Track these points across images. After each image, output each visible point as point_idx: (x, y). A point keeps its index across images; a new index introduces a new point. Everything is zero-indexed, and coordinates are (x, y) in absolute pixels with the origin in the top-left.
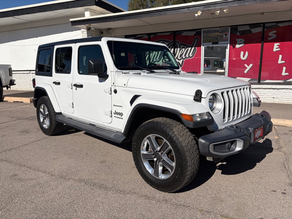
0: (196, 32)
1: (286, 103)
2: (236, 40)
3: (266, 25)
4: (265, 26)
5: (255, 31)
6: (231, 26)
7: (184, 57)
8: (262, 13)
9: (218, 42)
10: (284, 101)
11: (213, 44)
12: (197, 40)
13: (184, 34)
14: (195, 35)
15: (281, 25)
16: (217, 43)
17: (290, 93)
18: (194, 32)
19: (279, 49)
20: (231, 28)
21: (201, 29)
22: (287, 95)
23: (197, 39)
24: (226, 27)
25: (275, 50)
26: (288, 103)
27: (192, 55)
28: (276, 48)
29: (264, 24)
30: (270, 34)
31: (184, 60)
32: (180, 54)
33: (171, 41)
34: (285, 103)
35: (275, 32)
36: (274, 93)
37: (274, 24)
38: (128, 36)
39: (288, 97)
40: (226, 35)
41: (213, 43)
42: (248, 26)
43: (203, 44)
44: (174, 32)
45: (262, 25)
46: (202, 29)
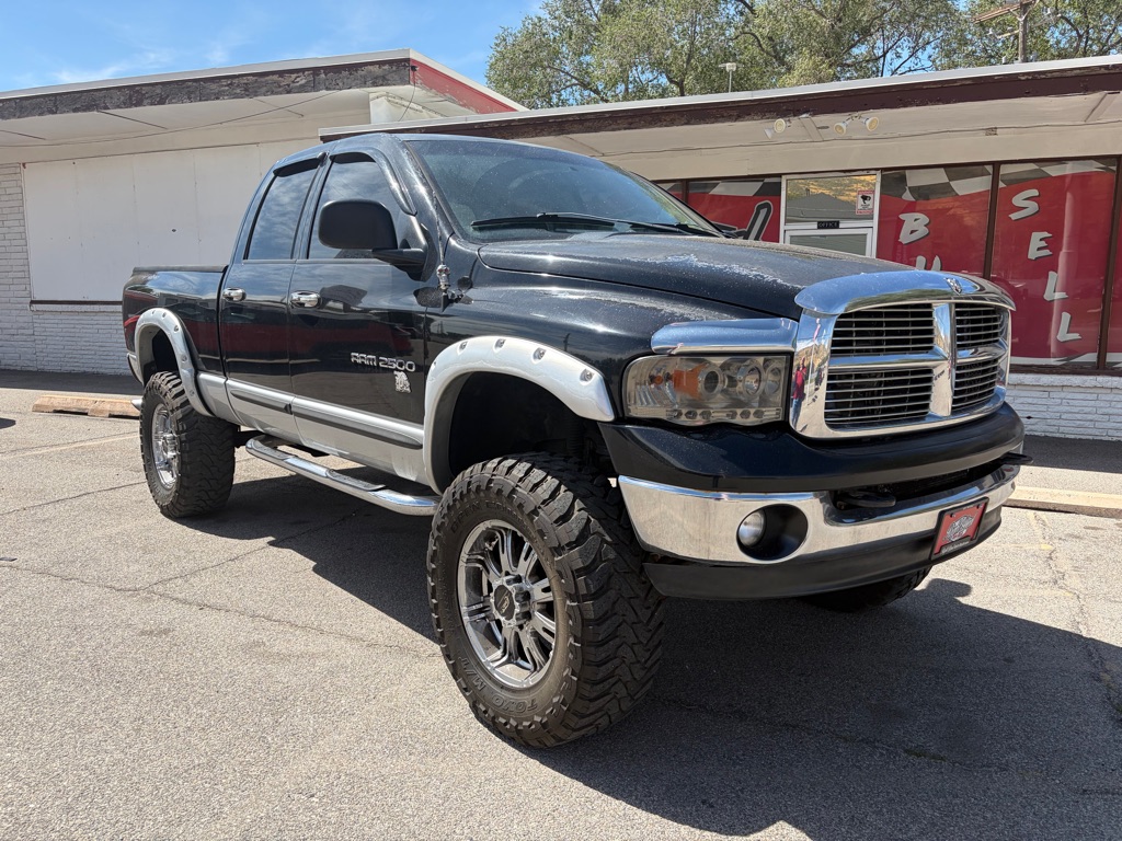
0: (761, 184)
1: (1073, 437)
2: (902, 216)
3: (1005, 170)
4: (1001, 173)
5: (964, 187)
6: (883, 170)
8: (992, 131)
9: (838, 223)
10: (1066, 430)
11: (819, 228)
12: (763, 212)
13: (720, 190)
14: (760, 194)
15: (1054, 171)
16: (835, 225)
17: (1085, 403)
18: (757, 186)
19: (1047, 252)
20: (883, 177)
21: (780, 175)
22: (1076, 410)
23: (765, 210)
24: (865, 172)
25: (1033, 254)
26: (1078, 437)
28: (1039, 249)
29: (996, 165)
30: (1018, 200)
34: (1067, 436)
35: (1035, 192)
36: (1030, 400)
37: (1033, 166)
39: (1079, 416)
40: (864, 198)
41: (821, 226)
42: (942, 170)
43: (787, 227)
44: (686, 183)
45: (989, 168)
46: (783, 177)
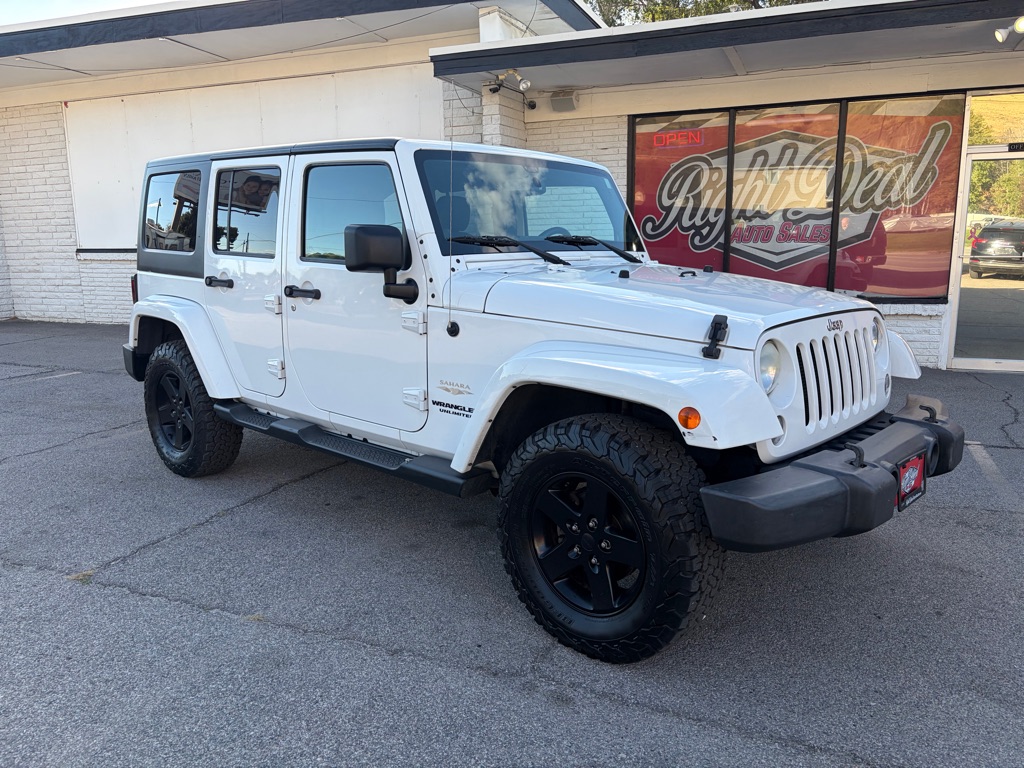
0: (938, 101)
7: (879, 201)
11: (1010, 150)
12: (940, 134)
13: (886, 110)
14: (936, 114)
18: (933, 104)
23: (943, 131)
27: (914, 191)
31: (880, 212)
32: (862, 187)
33: (828, 139)
38: (638, 120)
41: (1014, 148)
43: (971, 150)
44: (843, 104)
46: (969, 93)
